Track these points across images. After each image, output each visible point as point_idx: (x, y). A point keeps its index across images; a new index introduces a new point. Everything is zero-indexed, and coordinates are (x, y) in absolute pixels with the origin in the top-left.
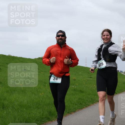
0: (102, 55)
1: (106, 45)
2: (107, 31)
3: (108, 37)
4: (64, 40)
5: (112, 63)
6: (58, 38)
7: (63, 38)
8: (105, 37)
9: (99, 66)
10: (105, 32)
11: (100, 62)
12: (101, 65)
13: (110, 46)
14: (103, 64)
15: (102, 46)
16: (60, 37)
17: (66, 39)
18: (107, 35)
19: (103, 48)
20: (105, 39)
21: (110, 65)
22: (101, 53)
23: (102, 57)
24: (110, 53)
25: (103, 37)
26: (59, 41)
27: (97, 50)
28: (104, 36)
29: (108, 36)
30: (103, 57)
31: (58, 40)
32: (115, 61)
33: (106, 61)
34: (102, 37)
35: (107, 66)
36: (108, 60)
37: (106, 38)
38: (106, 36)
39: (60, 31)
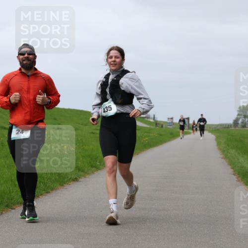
0: (108, 93)
1: (114, 76)
2: (116, 50)
3: (118, 60)
4: (32, 60)
5: (127, 106)
6: (21, 57)
7: (31, 56)
8: (113, 59)
9: (104, 112)
10: (112, 52)
11: (106, 104)
12: (107, 109)
13: (122, 77)
14: (111, 108)
15: (107, 77)
16: (26, 55)
17: (35, 59)
18: (116, 57)
19: (110, 81)
20: (112, 64)
21: (123, 111)
22: (108, 90)
23: (108, 96)
24: (123, 89)
25: (110, 60)
26: (24, 62)
27: (99, 85)
28: (111, 57)
29: (118, 58)
30: (111, 97)
31: (21, 61)
32: (132, 102)
33: (116, 103)
34: (107, 60)
35: (118, 112)
36: (120, 102)
37: (114, 61)
38: (114, 57)
39: (26, 45)
